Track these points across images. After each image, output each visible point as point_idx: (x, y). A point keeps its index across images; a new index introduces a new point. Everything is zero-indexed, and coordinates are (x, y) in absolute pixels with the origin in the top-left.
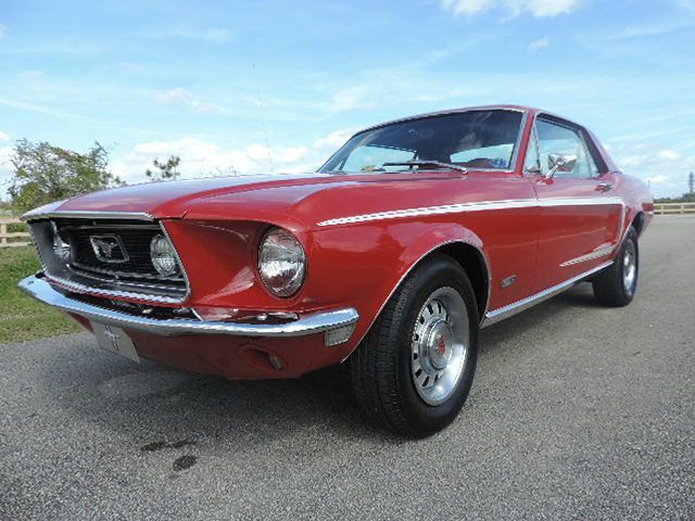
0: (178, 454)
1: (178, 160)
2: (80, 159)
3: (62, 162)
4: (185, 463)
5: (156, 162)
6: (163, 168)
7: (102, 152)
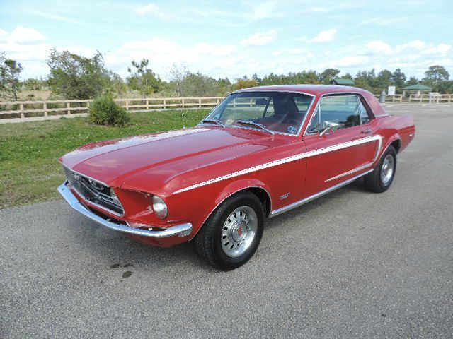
0: (125, 270)
1: (148, 61)
2: (87, 61)
3: (77, 63)
4: (128, 274)
5: (133, 63)
6: (137, 67)
7: (100, 57)
